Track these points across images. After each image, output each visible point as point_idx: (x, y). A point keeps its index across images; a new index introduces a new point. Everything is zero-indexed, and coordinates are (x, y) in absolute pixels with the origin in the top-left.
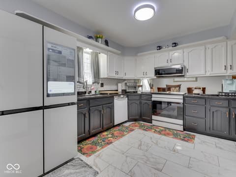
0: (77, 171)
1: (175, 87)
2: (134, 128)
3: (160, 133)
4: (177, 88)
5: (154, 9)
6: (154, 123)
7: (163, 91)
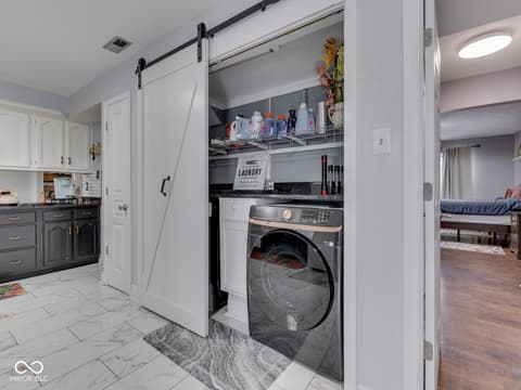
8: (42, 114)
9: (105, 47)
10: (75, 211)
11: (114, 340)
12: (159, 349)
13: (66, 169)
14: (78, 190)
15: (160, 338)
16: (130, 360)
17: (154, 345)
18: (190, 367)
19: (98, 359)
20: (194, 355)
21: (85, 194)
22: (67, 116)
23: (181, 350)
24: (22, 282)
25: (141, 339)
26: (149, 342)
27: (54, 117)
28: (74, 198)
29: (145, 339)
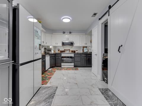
0: (48, 89)
1: (68, 50)
2: (55, 70)
3: (67, 69)
4: (69, 51)
5: (70, 19)
6: (62, 66)
7: (64, 52)
8: (82, 35)
9: (92, 17)
10: (87, 55)
11: (92, 86)
12: (102, 93)
13: (86, 46)
14: (88, 50)
15: (103, 90)
16: (94, 92)
17: (101, 92)
18: (110, 103)
19: (88, 88)
20: (112, 100)
21: (90, 51)
22: (86, 34)
23: (108, 97)
24: (78, 68)
25: (98, 89)
26: (100, 90)
27: (84, 35)
28: (87, 52)
29: (99, 89)
